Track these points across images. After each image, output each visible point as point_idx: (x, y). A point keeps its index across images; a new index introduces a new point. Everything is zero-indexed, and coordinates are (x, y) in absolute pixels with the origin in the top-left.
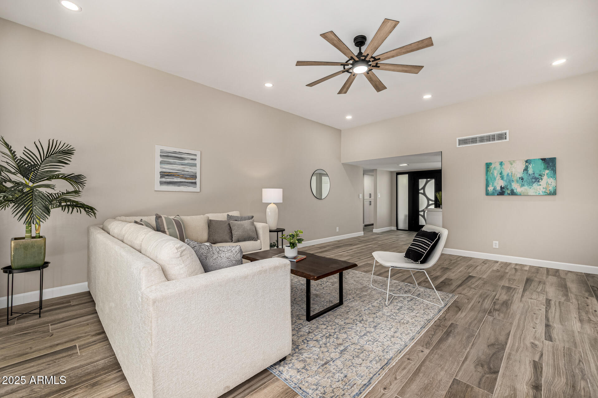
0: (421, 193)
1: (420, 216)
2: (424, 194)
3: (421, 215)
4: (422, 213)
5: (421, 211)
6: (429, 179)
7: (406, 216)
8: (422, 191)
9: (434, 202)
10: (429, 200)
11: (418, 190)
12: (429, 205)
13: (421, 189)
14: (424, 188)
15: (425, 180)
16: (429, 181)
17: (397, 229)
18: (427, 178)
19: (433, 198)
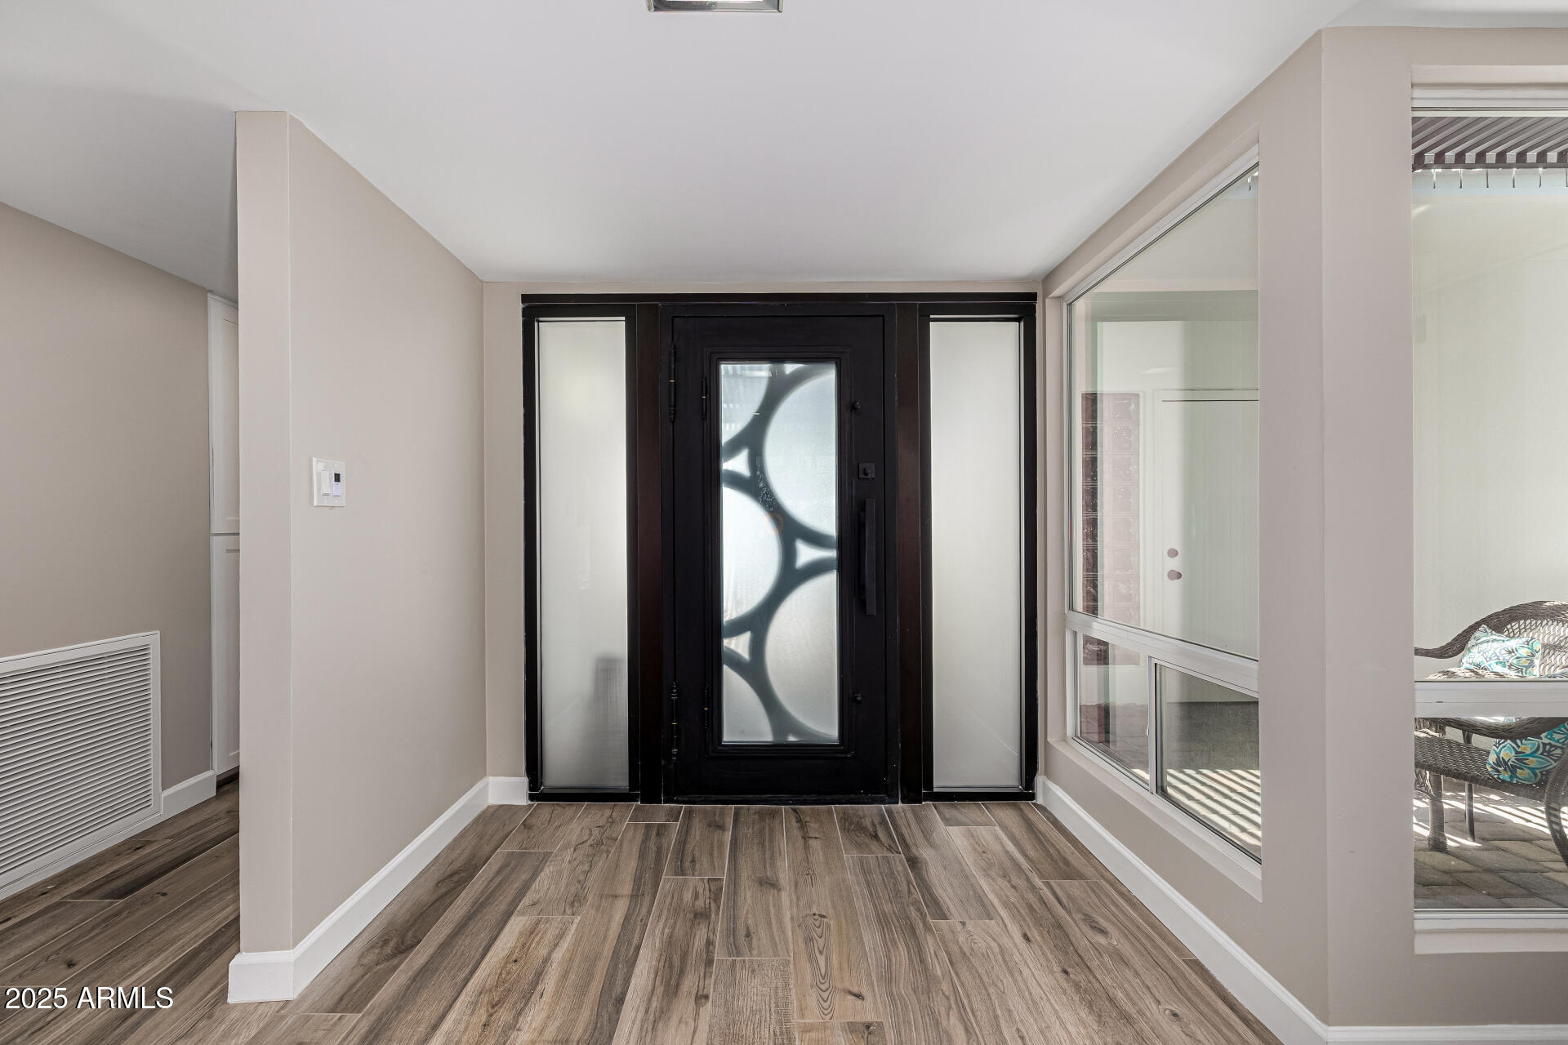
0: (737, 482)
1: (728, 672)
2: (757, 487)
3: (738, 665)
4: (738, 645)
5: (739, 627)
6: (790, 368)
7: (604, 668)
8: (737, 464)
9: (832, 554)
10: (790, 531)
11: (712, 451)
12: (790, 578)
13: (736, 445)
14: (753, 438)
15: (761, 372)
16: (796, 380)
17: (539, 792)
18: (776, 357)
19: (826, 521)
